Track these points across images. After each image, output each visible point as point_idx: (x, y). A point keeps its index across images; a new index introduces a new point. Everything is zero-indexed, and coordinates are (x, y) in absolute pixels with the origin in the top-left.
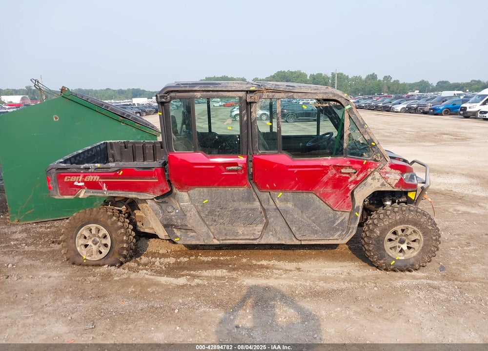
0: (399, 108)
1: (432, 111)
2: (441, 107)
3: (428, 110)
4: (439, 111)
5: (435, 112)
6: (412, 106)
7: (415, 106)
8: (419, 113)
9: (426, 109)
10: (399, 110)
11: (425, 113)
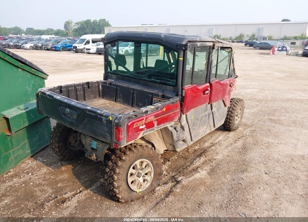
0: (28, 46)
1: (54, 48)
2: (59, 45)
3: (50, 48)
4: (59, 48)
5: (56, 49)
6: (38, 45)
7: (40, 45)
8: (43, 50)
9: (49, 47)
10: (28, 48)
11: (48, 50)
